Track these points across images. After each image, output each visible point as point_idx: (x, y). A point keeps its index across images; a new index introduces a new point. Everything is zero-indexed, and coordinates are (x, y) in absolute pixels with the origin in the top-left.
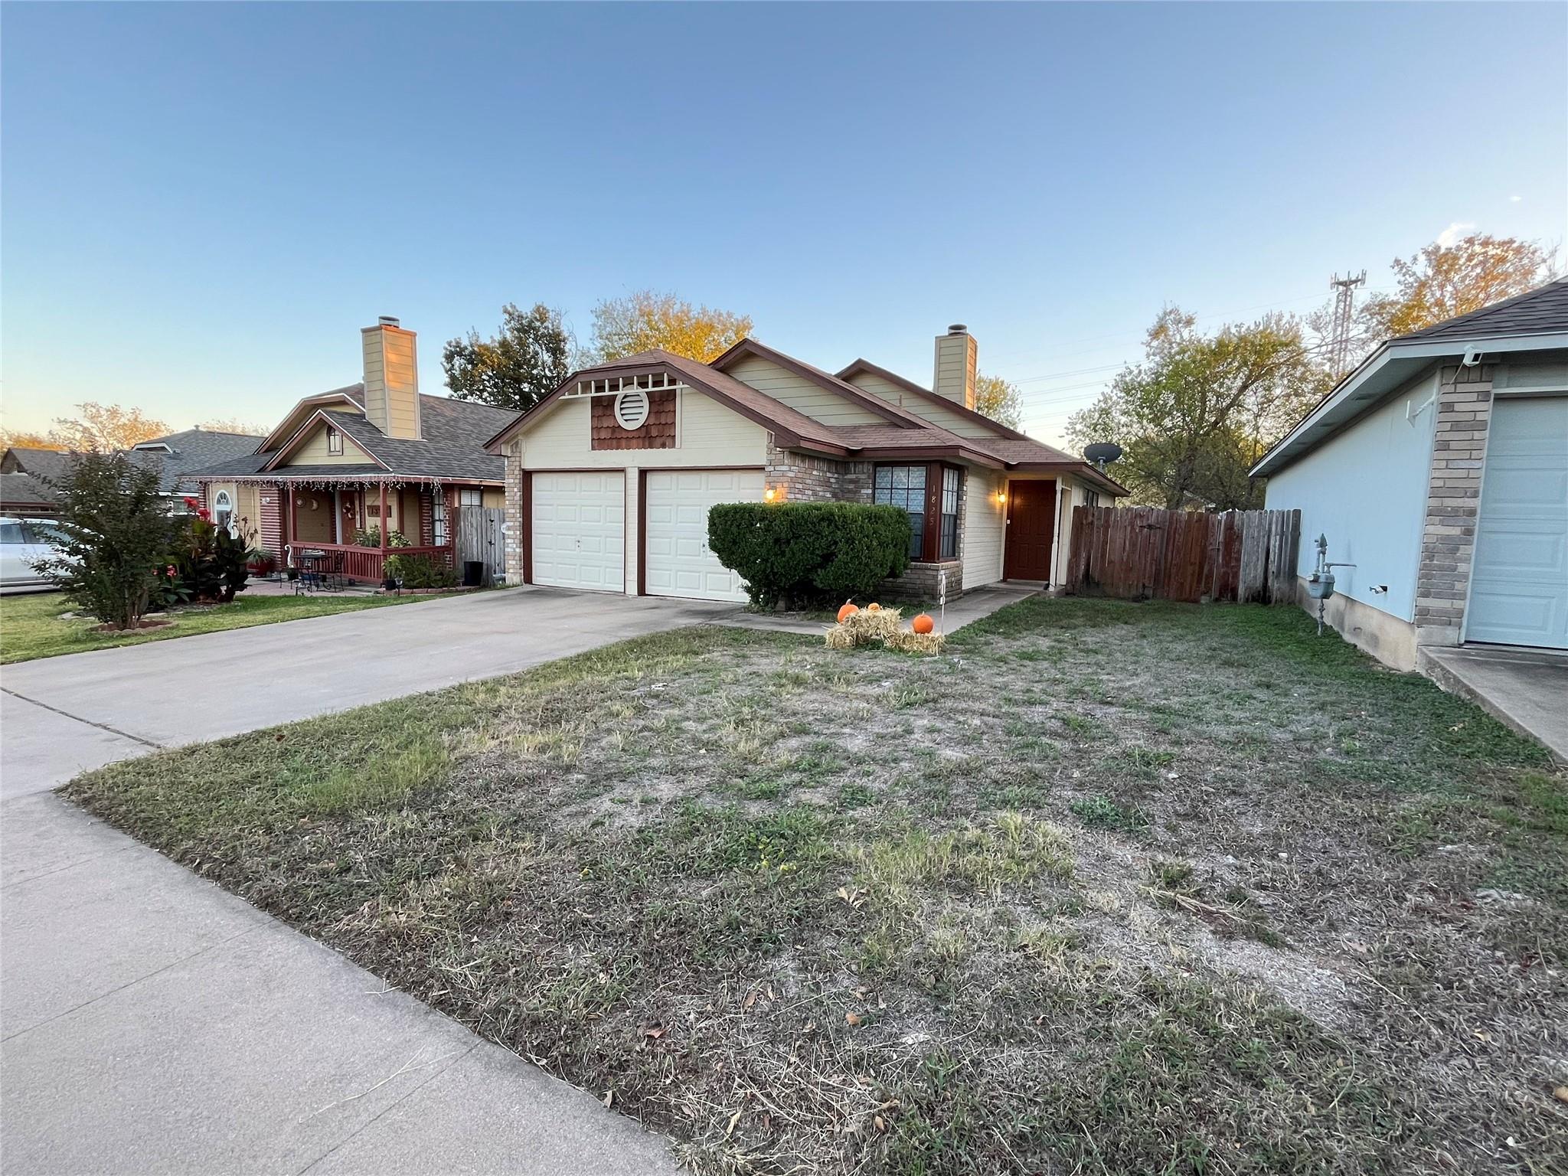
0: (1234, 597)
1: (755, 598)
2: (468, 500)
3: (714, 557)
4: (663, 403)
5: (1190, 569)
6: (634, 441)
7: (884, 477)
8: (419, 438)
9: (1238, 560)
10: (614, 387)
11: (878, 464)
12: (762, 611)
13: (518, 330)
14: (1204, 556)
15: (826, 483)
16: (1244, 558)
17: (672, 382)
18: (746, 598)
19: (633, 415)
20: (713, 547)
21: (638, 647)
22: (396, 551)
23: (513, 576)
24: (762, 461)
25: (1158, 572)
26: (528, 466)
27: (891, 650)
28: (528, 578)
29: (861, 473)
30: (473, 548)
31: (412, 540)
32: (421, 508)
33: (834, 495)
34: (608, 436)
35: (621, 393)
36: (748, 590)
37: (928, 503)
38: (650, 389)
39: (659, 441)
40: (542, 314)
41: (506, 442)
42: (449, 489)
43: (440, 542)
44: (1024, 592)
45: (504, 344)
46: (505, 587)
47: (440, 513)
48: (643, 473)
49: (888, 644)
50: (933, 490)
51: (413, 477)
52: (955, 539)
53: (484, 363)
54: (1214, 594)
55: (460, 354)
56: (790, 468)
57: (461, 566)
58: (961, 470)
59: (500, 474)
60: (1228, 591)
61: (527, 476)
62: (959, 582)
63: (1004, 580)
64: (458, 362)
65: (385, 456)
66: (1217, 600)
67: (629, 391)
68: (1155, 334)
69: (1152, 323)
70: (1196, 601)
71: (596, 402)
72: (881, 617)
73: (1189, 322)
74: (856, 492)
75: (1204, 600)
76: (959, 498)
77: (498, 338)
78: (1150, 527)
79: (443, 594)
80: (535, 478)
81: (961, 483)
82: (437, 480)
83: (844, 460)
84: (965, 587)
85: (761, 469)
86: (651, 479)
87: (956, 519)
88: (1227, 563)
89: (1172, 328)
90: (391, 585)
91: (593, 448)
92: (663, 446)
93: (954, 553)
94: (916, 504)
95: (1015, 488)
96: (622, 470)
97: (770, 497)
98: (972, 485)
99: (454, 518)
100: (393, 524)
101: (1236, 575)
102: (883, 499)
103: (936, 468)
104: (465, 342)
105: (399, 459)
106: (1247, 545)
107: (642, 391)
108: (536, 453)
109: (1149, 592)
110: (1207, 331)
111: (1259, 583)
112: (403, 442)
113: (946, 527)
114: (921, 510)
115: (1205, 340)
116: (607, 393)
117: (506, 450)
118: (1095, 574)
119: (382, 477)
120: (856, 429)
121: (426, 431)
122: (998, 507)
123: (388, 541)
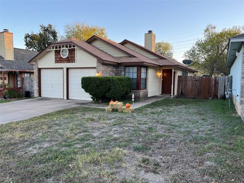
0: (217, 98)
1: (94, 100)
2: (26, 75)
3: (83, 90)
4: (72, 51)
5: (206, 91)
6: (65, 61)
7: (127, 69)
8: (14, 60)
9: (218, 88)
10: (60, 48)
11: (126, 66)
12: (95, 103)
13: (44, 31)
14: (210, 87)
15: (113, 71)
16: (219, 88)
17: (74, 46)
18: (91, 100)
19: (65, 55)
20: (83, 87)
21: (60, 112)
22: (7, 89)
23: (36, 94)
24: (95, 66)
25: (199, 91)
26: (40, 67)
27: (120, 112)
28: (40, 95)
29: (122, 68)
30: (27, 88)
31: (11, 86)
32: (14, 77)
33: (115, 74)
34: (59, 60)
35: (62, 49)
36: (92, 98)
37: (138, 76)
38: (68, 48)
39: (71, 61)
40: (50, 26)
41: (34, 61)
42: (21, 73)
43: (19, 86)
44: (164, 97)
45: (40, 34)
46: (34, 98)
47: (19, 79)
48: (68, 69)
49: (120, 111)
50: (139, 73)
51: (11, 70)
52: (146, 84)
53: (35, 39)
54: (212, 96)
55: (29, 37)
56: (102, 68)
57: (24, 93)
58: (147, 67)
59: (33, 69)
60: (216, 96)
61: (40, 70)
62: (147, 95)
63: (162, 94)
64: (28, 39)
65: (4, 65)
66: (213, 99)
67: (63, 49)
68: (206, 31)
69: (205, 28)
70: (208, 99)
71: (56, 51)
72: (118, 104)
73: (214, 28)
74: (121, 73)
75: (210, 98)
76: (146, 74)
77: (39, 33)
78: (196, 80)
79: (19, 100)
80: (41, 70)
81: (147, 71)
82: (18, 71)
83: (117, 65)
84: (149, 96)
85: (95, 68)
86: (70, 70)
87: (146, 79)
88: (215, 89)
89: (210, 29)
90: (5, 98)
91: (55, 63)
92: (72, 62)
93: (145, 88)
94: (135, 76)
95: (164, 71)
96: (62, 68)
97: (97, 75)
98: (150, 71)
99: (23, 80)
100: (6, 82)
101: (217, 92)
102: (127, 75)
103: (139, 67)
104: (30, 34)
105: (8, 65)
106: (220, 84)
107: (66, 48)
108: (42, 64)
109: (196, 97)
110: (218, 30)
111: (223, 94)
112: (9, 61)
113: (142, 82)
114: (136, 77)
115: (218, 32)
116: (58, 49)
117: (34, 63)
118: (183, 92)
119: (3, 70)
120: (121, 57)
121: (16, 57)
122: (159, 76)
123: (5, 86)
